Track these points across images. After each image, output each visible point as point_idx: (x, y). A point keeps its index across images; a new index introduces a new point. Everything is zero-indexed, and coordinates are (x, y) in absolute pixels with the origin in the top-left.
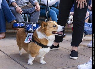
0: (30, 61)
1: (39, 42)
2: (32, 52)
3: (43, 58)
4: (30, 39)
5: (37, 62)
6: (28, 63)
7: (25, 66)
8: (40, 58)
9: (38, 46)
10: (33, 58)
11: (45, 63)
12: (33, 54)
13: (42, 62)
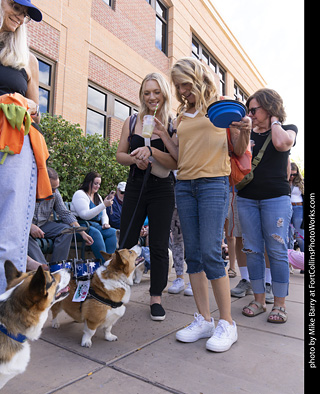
0: (87, 340)
1: (106, 298)
2: (91, 319)
3: (111, 327)
4: (85, 293)
5: (99, 339)
6: (84, 343)
7: (79, 350)
8: (105, 329)
9: (103, 305)
10: (93, 332)
11: (114, 337)
12: (91, 324)
13: (110, 336)
